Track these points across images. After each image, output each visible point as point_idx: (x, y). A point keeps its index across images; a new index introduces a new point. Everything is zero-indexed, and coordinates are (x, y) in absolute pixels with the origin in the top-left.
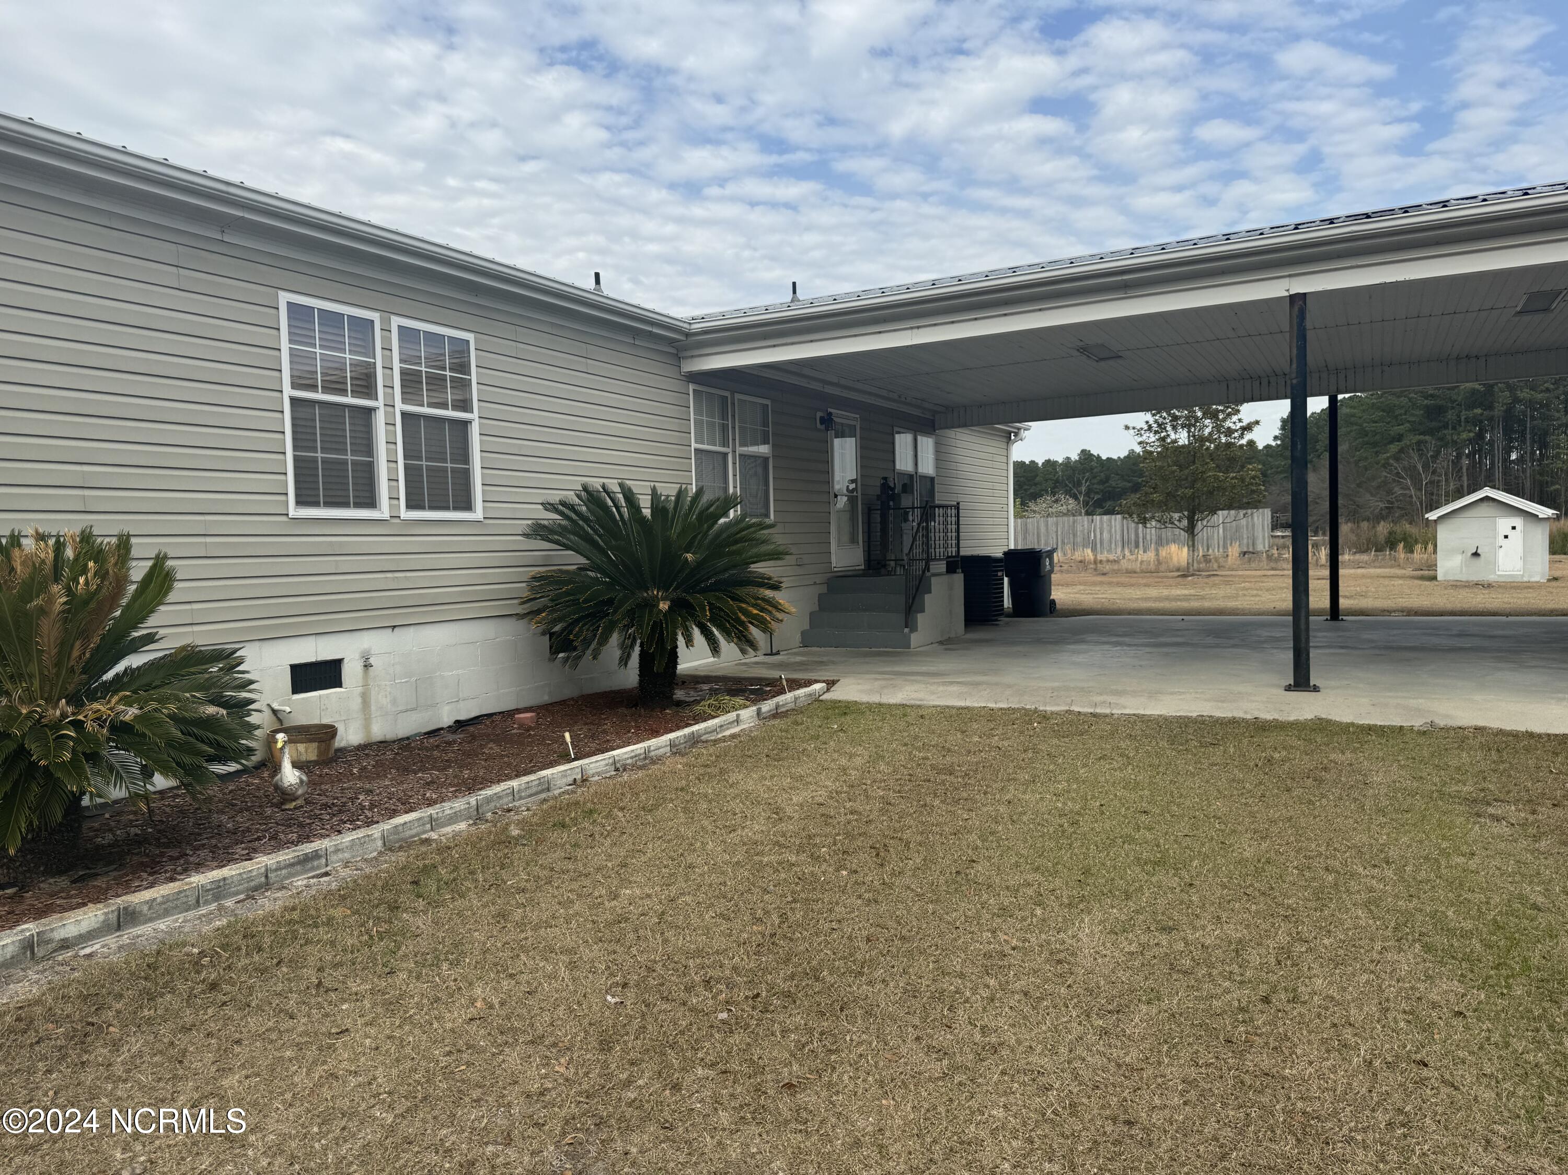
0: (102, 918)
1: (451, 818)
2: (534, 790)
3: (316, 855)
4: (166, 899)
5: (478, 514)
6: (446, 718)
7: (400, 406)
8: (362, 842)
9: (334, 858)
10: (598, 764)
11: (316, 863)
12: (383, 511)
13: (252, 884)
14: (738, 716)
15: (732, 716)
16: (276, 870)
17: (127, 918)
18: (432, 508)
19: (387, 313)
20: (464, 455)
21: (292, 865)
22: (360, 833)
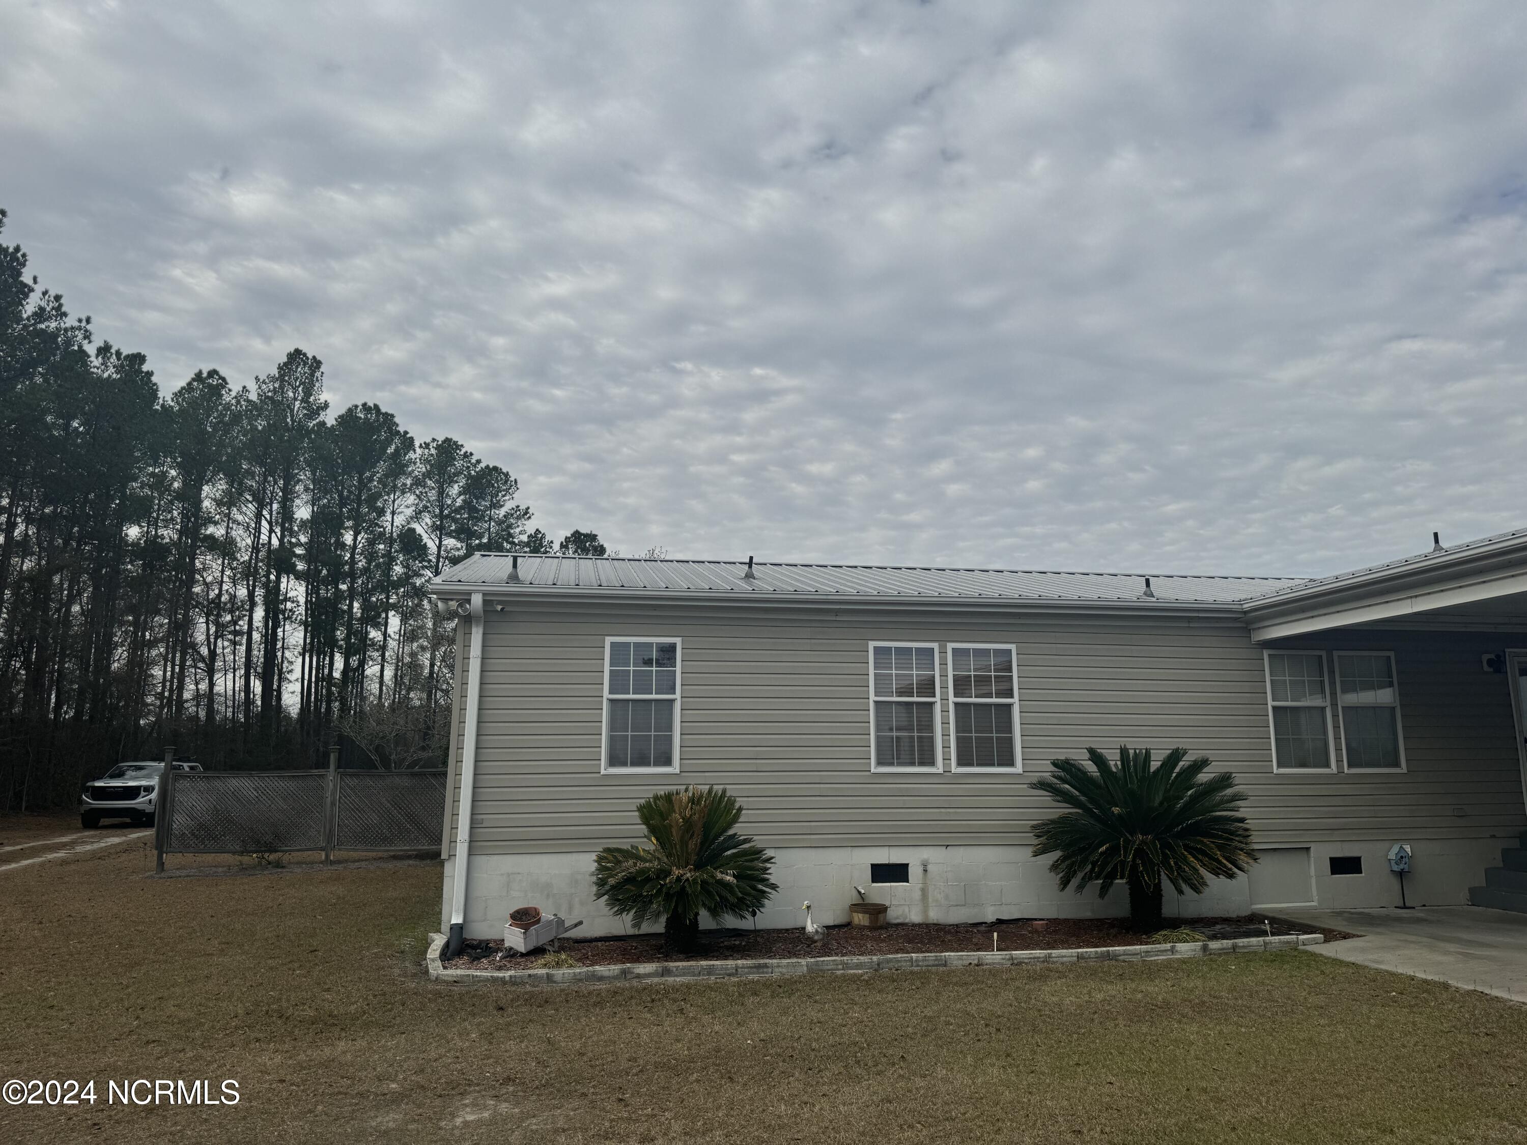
0: (655, 969)
1: (858, 965)
2: (931, 963)
3: (766, 966)
4: (684, 968)
5: (1018, 768)
6: (990, 916)
7: (952, 699)
8: (794, 965)
9: (776, 970)
10: (994, 957)
11: (765, 970)
12: (939, 768)
13: (728, 972)
14: (1173, 947)
15: (1168, 946)
16: (742, 968)
17: (666, 972)
18: (980, 765)
19: (943, 643)
20: (1008, 727)
21: (751, 967)
22: (794, 960)
